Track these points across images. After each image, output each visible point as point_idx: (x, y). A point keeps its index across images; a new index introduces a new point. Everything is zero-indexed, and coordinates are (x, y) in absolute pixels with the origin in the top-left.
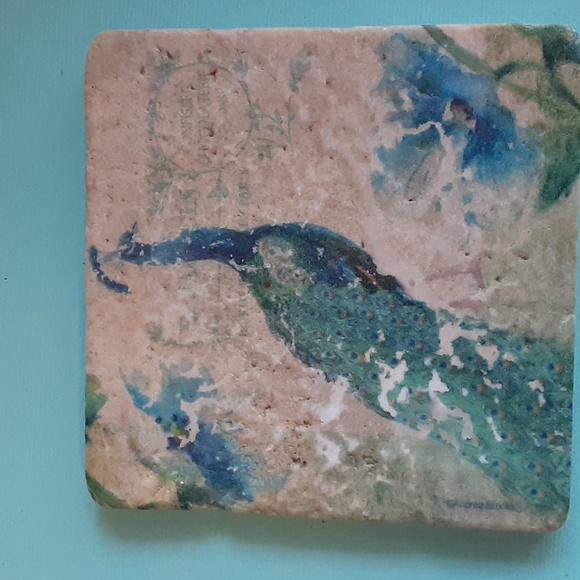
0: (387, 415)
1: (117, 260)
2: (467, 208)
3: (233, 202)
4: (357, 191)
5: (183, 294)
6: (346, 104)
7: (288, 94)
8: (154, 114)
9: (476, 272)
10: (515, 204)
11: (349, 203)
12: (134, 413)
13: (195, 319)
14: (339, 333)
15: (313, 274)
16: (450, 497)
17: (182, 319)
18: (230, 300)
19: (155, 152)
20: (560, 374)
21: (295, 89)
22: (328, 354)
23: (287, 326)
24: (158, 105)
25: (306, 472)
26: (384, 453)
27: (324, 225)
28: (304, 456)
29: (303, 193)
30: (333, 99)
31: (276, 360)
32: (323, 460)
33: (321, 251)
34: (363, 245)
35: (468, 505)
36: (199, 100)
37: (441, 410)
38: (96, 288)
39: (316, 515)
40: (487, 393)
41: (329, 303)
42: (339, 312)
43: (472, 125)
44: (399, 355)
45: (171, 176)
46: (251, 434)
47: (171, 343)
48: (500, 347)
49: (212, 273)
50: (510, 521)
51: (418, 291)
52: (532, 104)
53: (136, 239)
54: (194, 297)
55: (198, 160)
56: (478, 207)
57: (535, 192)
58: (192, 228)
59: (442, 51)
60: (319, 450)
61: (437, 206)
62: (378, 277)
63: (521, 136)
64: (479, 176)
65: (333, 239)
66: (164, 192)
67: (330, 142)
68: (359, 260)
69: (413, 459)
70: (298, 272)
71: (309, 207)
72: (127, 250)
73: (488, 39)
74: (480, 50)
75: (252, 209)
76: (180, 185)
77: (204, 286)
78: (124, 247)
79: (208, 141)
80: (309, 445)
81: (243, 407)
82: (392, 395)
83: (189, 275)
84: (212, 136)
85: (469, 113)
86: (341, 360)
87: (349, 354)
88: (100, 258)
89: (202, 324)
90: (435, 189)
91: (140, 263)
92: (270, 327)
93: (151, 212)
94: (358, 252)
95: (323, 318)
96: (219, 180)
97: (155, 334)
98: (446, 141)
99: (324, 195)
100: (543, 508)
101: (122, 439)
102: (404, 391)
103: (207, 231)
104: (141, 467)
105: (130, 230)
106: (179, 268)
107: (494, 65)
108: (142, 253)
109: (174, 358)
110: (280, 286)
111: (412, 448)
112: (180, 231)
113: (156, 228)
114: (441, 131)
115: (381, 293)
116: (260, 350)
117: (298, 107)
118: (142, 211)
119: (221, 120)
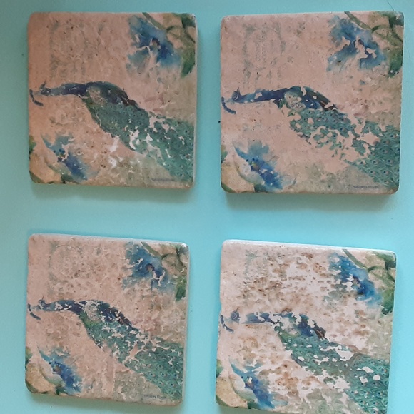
0: (132, 149)
2: (158, 76)
3: (79, 74)
4: (121, 70)
5: (63, 106)
6: (117, 39)
7: (98, 35)
8: (51, 41)
9: (162, 99)
10: (174, 75)
12: (46, 149)
13: (67, 116)
14: (116, 120)
15: (107, 100)
16: (153, 177)
17: (62, 115)
18: (79, 109)
19: (52, 56)
20: (190, 134)
21: (100, 34)
22: (112, 128)
23: (98, 118)
24: (53, 39)
25: (105, 169)
26: (132, 162)
28: (104, 164)
29: (103, 71)
30: (113, 37)
31: (95, 130)
32: (111, 165)
33: (109, 91)
35: (159, 180)
36: (67, 37)
37: (150, 147)
38: (32, 104)
39: (109, 185)
40: (165, 141)
41: (113, 109)
42: (116, 113)
43: (160, 47)
44: (136, 128)
45: (58, 64)
46: (86, 156)
47: (58, 124)
48: (169, 125)
49: (73, 99)
50: (173, 185)
51: (142, 106)
52: (179, 40)
53: (46, 87)
54: (66, 107)
55: (67, 59)
56: (162, 76)
57: (180, 71)
58: (65, 83)
59: (149, 22)
60: (110, 162)
61: (148, 76)
62: (129, 100)
63: (175, 52)
64: (162, 65)
65: (113, 87)
66: (55, 70)
67: (112, 53)
68: (123, 95)
69: (141, 164)
70: (102, 99)
71: (105, 76)
73: (164, 18)
74: (161, 21)
75: (86, 77)
76: (61, 68)
77: (69, 104)
78: (42, 90)
79: (70, 52)
80: (106, 160)
81: (84, 147)
82: (134, 142)
83: (64, 100)
84: (72, 50)
85: (159, 44)
86: (117, 130)
87: (119, 128)
89: (69, 117)
90: (147, 70)
91: (47, 95)
92: (93, 118)
93: (51, 77)
95: (110, 115)
96: (74, 66)
97: (53, 121)
98: (151, 53)
99: (110, 71)
100: (184, 180)
101: (42, 158)
102: (138, 140)
103: (70, 84)
104: (49, 168)
105: (44, 83)
107: (166, 27)
108: (48, 92)
110: (96, 104)
111: (141, 160)
113: (53, 83)
114: (149, 49)
115: (130, 106)
116: (89, 127)
117: (101, 40)
118: (48, 77)
119: (75, 44)
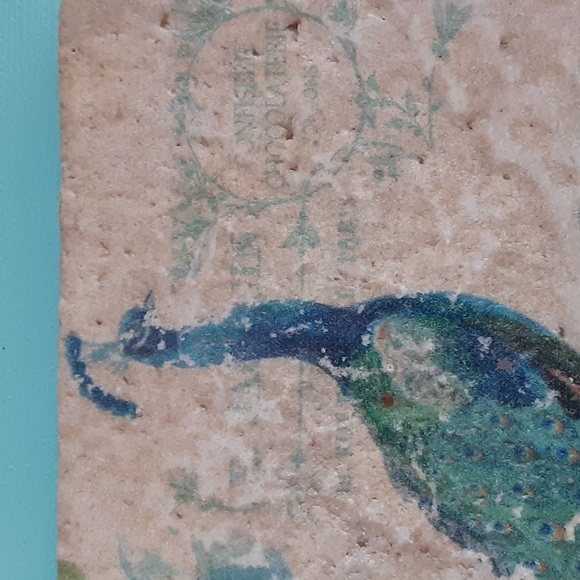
1: (116, 357)
3: (328, 256)
4: (553, 236)
5: (233, 418)
6: (535, 81)
7: (430, 62)
11: (538, 258)
13: (257, 463)
14: (517, 489)
15: (471, 384)
17: (233, 462)
18: (321, 429)
19: (187, 165)
21: (442, 55)
22: (498, 526)
23: (422, 476)
24: (191, 82)
27: (492, 296)
29: (454, 240)
30: (512, 72)
31: (403, 535)
33: (485, 342)
34: (562, 333)
36: (267, 74)
38: (77, 407)
41: (500, 434)
42: (518, 452)
45: (215, 209)
47: (214, 505)
49: (290, 381)
53: (152, 320)
54: (254, 423)
55: (265, 181)
58: (251, 301)
65: (506, 320)
66: (202, 238)
67: (506, 150)
70: (443, 379)
71: (466, 264)
72: (134, 341)
75: (362, 269)
76: (230, 224)
77: (272, 404)
78: (129, 336)
79: (282, 147)
83: (247, 385)
84: (290, 136)
86: (521, 536)
87: (536, 527)
88: (85, 354)
89: (269, 472)
91: (158, 364)
92: (393, 476)
93: (179, 273)
94: (554, 344)
95: (488, 461)
96: (303, 217)
97: (184, 489)
99: (492, 243)
103: (279, 306)
105: (141, 305)
106: (228, 371)
108: (161, 346)
109: (219, 532)
110: (410, 404)
112: (229, 307)
113: (188, 302)
116: (375, 518)
117: (446, 88)
118: (163, 270)
119: (306, 110)
